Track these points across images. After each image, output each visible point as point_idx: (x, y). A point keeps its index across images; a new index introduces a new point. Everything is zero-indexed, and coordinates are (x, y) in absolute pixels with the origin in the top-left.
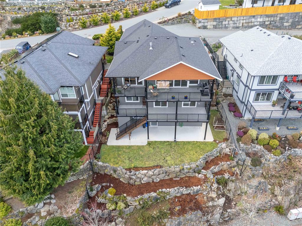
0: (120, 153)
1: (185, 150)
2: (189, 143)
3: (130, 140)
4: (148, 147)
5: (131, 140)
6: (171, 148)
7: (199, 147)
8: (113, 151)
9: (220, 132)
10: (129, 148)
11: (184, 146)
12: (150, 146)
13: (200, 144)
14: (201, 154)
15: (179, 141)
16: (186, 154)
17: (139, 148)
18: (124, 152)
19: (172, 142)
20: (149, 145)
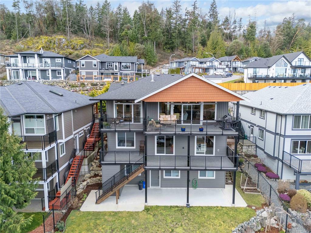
0: (98, 221)
1: (205, 218)
2: (210, 208)
3: (117, 203)
4: (145, 213)
5: (119, 204)
6: (182, 215)
7: (227, 214)
8: (88, 220)
9: (253, 195)
10: (114, 215)
11: (204, 213)
12: (149, 212)
13: (227, 210)
14: (232, 224)
15: (193, 206)
16: (207, 223)
17: (132, 215)
18: (105, 220)
19: (183, 207)
20: (147, 212)
